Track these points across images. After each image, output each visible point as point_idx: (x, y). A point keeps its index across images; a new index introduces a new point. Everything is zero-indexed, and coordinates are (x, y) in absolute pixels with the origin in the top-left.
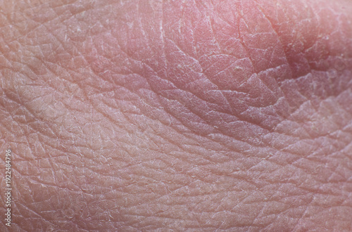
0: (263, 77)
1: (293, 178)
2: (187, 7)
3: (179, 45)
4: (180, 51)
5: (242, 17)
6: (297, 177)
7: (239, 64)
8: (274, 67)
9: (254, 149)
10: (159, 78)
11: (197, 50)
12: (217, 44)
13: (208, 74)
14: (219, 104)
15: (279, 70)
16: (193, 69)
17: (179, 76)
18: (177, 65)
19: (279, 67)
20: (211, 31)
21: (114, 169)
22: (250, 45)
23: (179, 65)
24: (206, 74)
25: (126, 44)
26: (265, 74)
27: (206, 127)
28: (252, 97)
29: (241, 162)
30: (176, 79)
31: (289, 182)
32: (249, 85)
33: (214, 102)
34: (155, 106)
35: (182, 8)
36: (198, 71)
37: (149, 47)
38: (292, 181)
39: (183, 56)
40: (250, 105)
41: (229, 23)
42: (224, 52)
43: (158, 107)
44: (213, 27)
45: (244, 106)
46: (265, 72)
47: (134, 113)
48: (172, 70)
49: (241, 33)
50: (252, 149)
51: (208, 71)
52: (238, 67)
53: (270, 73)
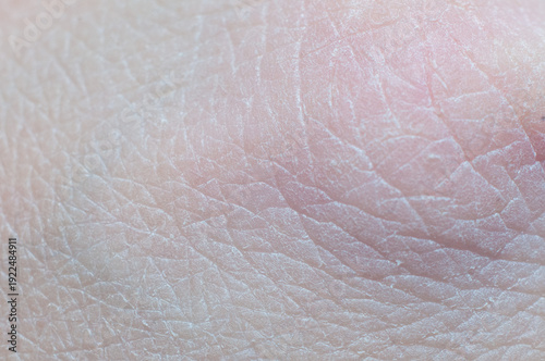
0: (480, 167)
1: (525, 335)
2: (340, 62)
3: (331, 127)
4: (334, 137)
5: (435, 70)
6: (533, 333)
7: (434, 150)
8: (500, 147)
9: (464, 293)
10: (301, 186)
11: (362, 133)
12: (395, 119)
13: (383, 172)
14: (404, 222)
15: (510, 151)
16: (357, 165)
17: (333, 179)
18: (329, 162)
19: (508, 147)
20: (384, 99)
21: (228, 353)
22: (452, 115)
23: (333, 162)
24: (379, 172)
25: (241, 132)
26: (484, 161)
27: (382, 264)
28: (461, 203)
29: (440, 319)
30: (330, 184)
31: (521, 342)
32: (453, 184)
33: (394, 218)
34: (294, 235)
35: (331, 64)
36: (365, 167)
37: (280, 135)
38: (525, 341)
39: (339, 145)
40: (459, 218)
41: (413, 83)
42: (407, 132)
43: (299, 237)
44: (386, 94)
45: (448, 221)
46: (484, 157)
47: (261, 250)
48: (321, 169)
49: (436, 96)
50: (460, 294)
51: (382, 166)
52: (432, 156)
53: (494, 160)
